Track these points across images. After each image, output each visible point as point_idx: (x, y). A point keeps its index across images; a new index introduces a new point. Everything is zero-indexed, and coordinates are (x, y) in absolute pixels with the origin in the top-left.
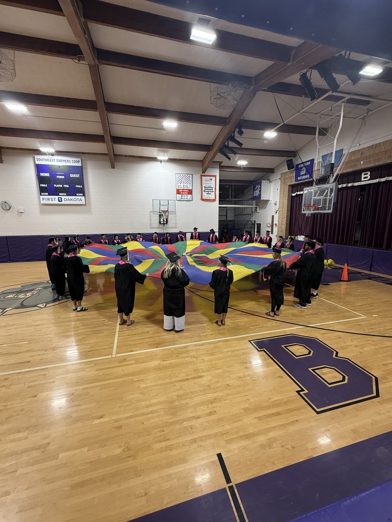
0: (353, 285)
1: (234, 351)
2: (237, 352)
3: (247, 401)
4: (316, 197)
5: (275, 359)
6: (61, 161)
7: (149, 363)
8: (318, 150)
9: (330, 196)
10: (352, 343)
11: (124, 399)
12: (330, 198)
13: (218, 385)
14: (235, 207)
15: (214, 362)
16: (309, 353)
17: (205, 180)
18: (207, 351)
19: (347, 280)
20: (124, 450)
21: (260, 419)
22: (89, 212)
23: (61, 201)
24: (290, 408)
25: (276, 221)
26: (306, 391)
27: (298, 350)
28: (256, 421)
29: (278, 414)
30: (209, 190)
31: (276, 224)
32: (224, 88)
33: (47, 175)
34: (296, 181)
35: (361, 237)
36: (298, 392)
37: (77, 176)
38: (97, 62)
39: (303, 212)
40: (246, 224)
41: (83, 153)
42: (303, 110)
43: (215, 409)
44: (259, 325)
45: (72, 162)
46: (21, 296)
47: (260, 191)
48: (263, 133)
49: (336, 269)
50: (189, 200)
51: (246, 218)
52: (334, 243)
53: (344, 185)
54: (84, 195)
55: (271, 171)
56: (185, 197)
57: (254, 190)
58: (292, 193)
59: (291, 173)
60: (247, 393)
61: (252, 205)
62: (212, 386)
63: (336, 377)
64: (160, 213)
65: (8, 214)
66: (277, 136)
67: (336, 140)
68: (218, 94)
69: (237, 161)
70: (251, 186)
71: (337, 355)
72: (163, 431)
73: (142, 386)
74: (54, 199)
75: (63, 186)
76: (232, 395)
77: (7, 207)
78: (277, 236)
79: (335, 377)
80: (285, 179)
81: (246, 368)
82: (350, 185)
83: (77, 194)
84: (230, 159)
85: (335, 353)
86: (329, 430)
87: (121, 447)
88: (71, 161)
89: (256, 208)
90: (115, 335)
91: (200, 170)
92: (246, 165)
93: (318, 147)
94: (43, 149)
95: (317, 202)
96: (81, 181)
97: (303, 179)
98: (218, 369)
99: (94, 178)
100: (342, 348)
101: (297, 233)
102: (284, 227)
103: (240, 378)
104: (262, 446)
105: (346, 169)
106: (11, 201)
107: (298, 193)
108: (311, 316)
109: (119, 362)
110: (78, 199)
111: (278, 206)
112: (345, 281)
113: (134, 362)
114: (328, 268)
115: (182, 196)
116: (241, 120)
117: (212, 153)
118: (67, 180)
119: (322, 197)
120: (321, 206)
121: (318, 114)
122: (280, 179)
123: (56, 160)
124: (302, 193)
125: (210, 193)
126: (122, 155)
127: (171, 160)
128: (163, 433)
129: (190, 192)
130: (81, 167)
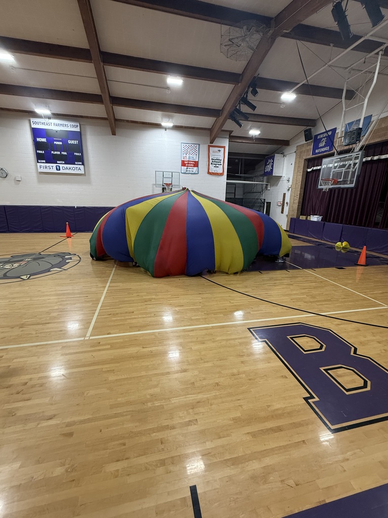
0: (371, 269)
1: (229, 340)
2: (232, 342)
3: (240, 408)
4: (337, 169)
5: (278, 353)
6: (58, 125)
7: (126, 350)
8: (343, 113)
9: (353, 168)
10: (374, 338)
11: (85, 394)
12: (354, 170)
13: (204, 384)
14: (245, 184)
15: (203, 353)
16: (321, 348)
17: (213, 152)
18: (197, 338)
19: (364, 264)
20: (67, 471)
21: (254, 435)
22: (89, 182)
23: (60, 170)
24: (295, 421)
25: (287, 200)
26: (317, 399)
27: (307, 343)
28: (249, 438)
29: (279, 429)
30: (216, 162)
31: (287, 203)
32: (236, 32)
33: (44, 140)
34: (314, 153)
35: (382, 219)
36: (306, 399)
37: (76, 142)
39: (319, 187)
40: (255, 203)
41: (82, 117)
42: (330, 63)
43: (196, 417)
44: (262, 310)
45: (69, 126)
46: (8, 266)
47: (272, 166)
48: (280, 95)
49: (351, 252)
50: (194, 174)
51: (256, 196)
52: (351, 224)
53: (369, 159)
54: (83, 164)
55: (286, 143)
56: (191, 170)
57: (266, 165)
58: (308, 168)
59: (308, 145)
60: (240, 397)
61: (263, 181)
62: (197, 384)
63: (355, 382)
64: (163, 186)
65: (5, 182)
66: (297, 98)
67: (366, 100)
68: (230, 40)
69: (248, 131)
70: (263, 160)
71: (355, 352)
72: (124, 444)
73: (112, 378)
74: (52, 168)
75: (61, 153)
76: (221, 398)
77: (3, 174)
78: (287, 216)
79: (354, 381)
80: (301, 152)
81: (242, 362)
82: (376, 158)
83: (76, 163)
84: (240, 126)
85: (353, 349)
86: (348, 460)
87: (64, 465)
89: (267, 185)
90: (94, 313)
91: (208, 140)
92: (259, 135)
93: (344, 109)
94: (39, 110)
95: (339, 174)
96: (80, 148)
97: (322, 152)
98: (207, 362)
99: (93, 145)
100: (361, 343)
101: (310, 213)
102: (296, 206)
103: (233, 375)
104: (254, 478)
105: (373, 139)
106: (7, 168)
107: (315, 168)
108: (323, 303)
109: (92, 347)
110: (76, 168)
111: (290, 183)
112: (362, 265)
113: (109, 346)
114: (342, 251)
115: (187, 168)
116: (255, 77)
117: (221, 119)
118: (66, 146)
119: (344, 169)
120: (341, 180)
121: (347, 68)
122: (295, 152)
123: (53, 124)
124: (319, 168)
125: (217, 166)
126: (123, 121)
127: (177, 128)
128: (124, 447)
129: (196, 164)
130: (80, 133)
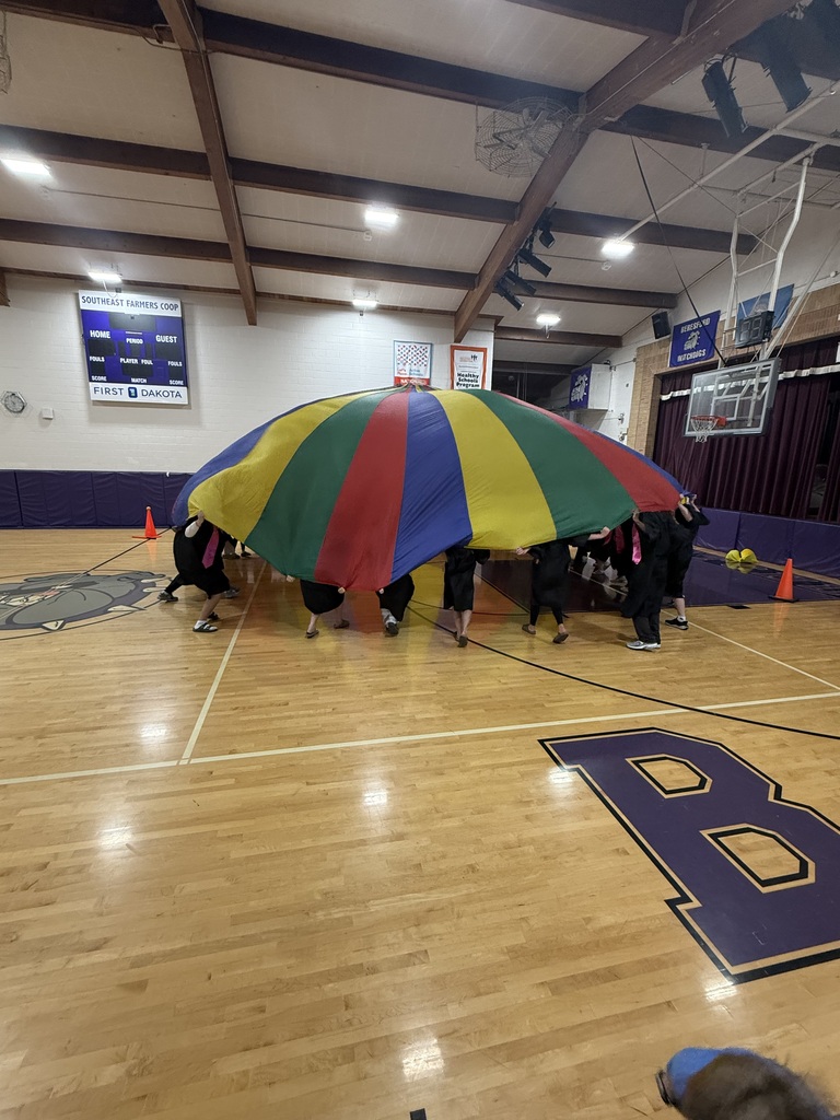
0: (805, 610)
1: (499, 766)
2: (504, 771)
3: (524, 924)
4: (723, 397)
5: (606, 798)
6: (137, 304)
7: (269, 788)
8: (734, 281)
9: (759, 394)
10: (817, 763)
11: (176, 891)
12: (760, 399)
13: (442, 867)
15: (440, 796)
16: (702, 785)
17: (462, 359)
18: (427, 762)
19: (790, 597)
20: (129, 1073)
21: (555, 988)
22: (197, 422)
23: (136, 396)
24: (647, 955)
26: (696, 904)
27: (671, 775)
28: (544, 994)
29: (613, 974)
30: (469, 381)
32: (507, 120)
33: (105, 335)
34: (672, 365)
35: (825, 500)
36: (672, 903)
37: (172, 339)
38: (202, 47)
39: (688, 433)
41: (186, 288)
42: (702, 181)
43: (426, 945)
44: (570, 700)
45: (160, 307)
47: (587, 390)
48: (599, 246)
49: (760, 572)
52: (757, 512)
53: (791, 374)
54: (186, 384)
55: (615, 342)
57: (573, 387)
58: (662, 393)
59: (662, 345)
60: (524, 898)
62: (428, 869)
63: (780, 864)
65: (19, 420)
66: (634, 251)
67: (781, 255)
68: (494, 136)
69: (535, 316)
70: (565, 377)
71: (778, 795)
72: (262, 1010)
73: (237, 852)
74: (120, 391)
75: (140, 361)
76: (481, 900)
77: (16, 405)
79: (777, 862)
80: (647, 361)
81: (527, 818)
82: (805, 373)
83: (171, 382)
84: (518, 306)
87: (124, 1060)
88: (159, 305)
91: (451, 334)
92: (559, 324)
93: (735, 273)
94: (98, 274)
95: (727, 407)
96: (180, 351)
97: (691, 361)
98: (449, 817)
99: (208, 346)
100: (790, 774)
103: (508, 847)
104: (557, 1092)
105: (799, 334)
106: (25, 394)
107: (677, 394)
108: (704, 684)
109: (194, 781)
110: (172, 393)
111: (626, 424)
112: (784, 601)
114: (741, 569)
116: (546, 209)
117: (478, 292)
118: (150, 348)
119: (738, 395)
120: (734, 418)
121: (738, 191)
122: (634, 360)
123: (125, 303)
124: (685, 393)
126: (273, 295)
127: (385, 310)
128: (261, 1016)
130: (182, 320)
